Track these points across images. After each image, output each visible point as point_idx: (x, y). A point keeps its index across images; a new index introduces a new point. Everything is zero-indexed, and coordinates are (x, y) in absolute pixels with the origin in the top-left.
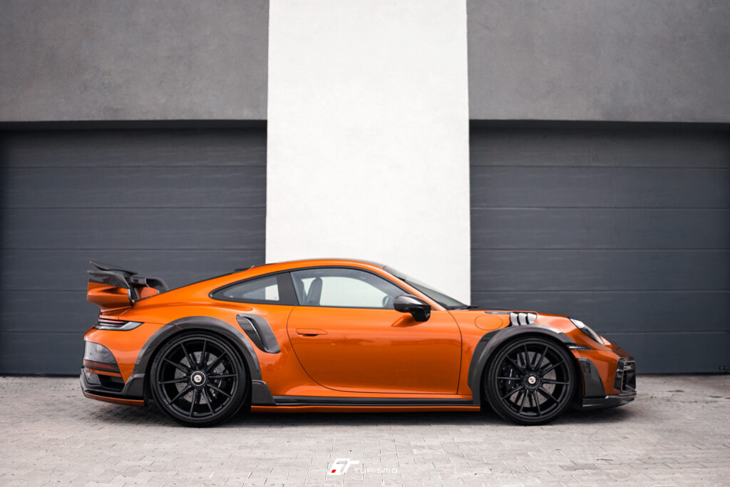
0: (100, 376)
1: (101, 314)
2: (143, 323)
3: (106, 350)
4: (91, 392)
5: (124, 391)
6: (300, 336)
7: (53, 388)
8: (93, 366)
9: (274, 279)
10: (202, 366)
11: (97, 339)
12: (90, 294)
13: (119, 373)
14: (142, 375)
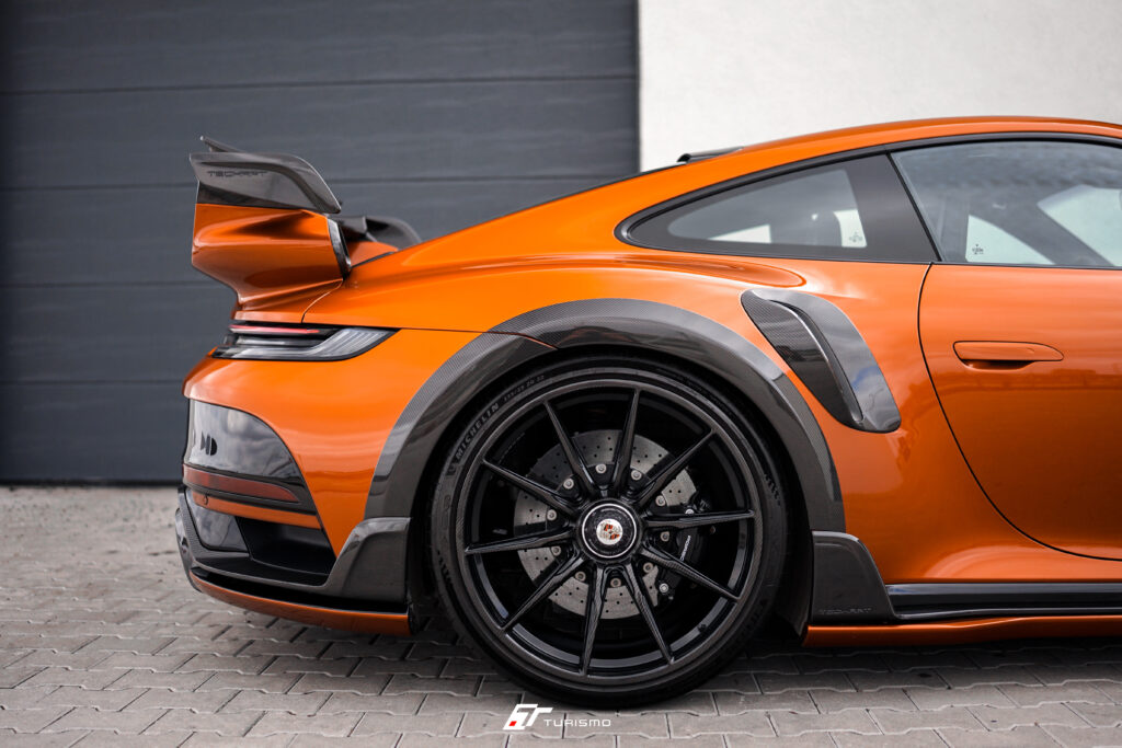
0: (243, 523)
1: (240, 307)
2: (396, 330)
3: (260, 428)
4: (211, 577)
5: (334, 581)
6: (970, 368)
7: (120, 523)
8: (218, 486)
9: (839, 175)
10: (621, 486)
11: (227, 394)
12: (198, 243)
13: (313, 512)
14: (400, 523)
